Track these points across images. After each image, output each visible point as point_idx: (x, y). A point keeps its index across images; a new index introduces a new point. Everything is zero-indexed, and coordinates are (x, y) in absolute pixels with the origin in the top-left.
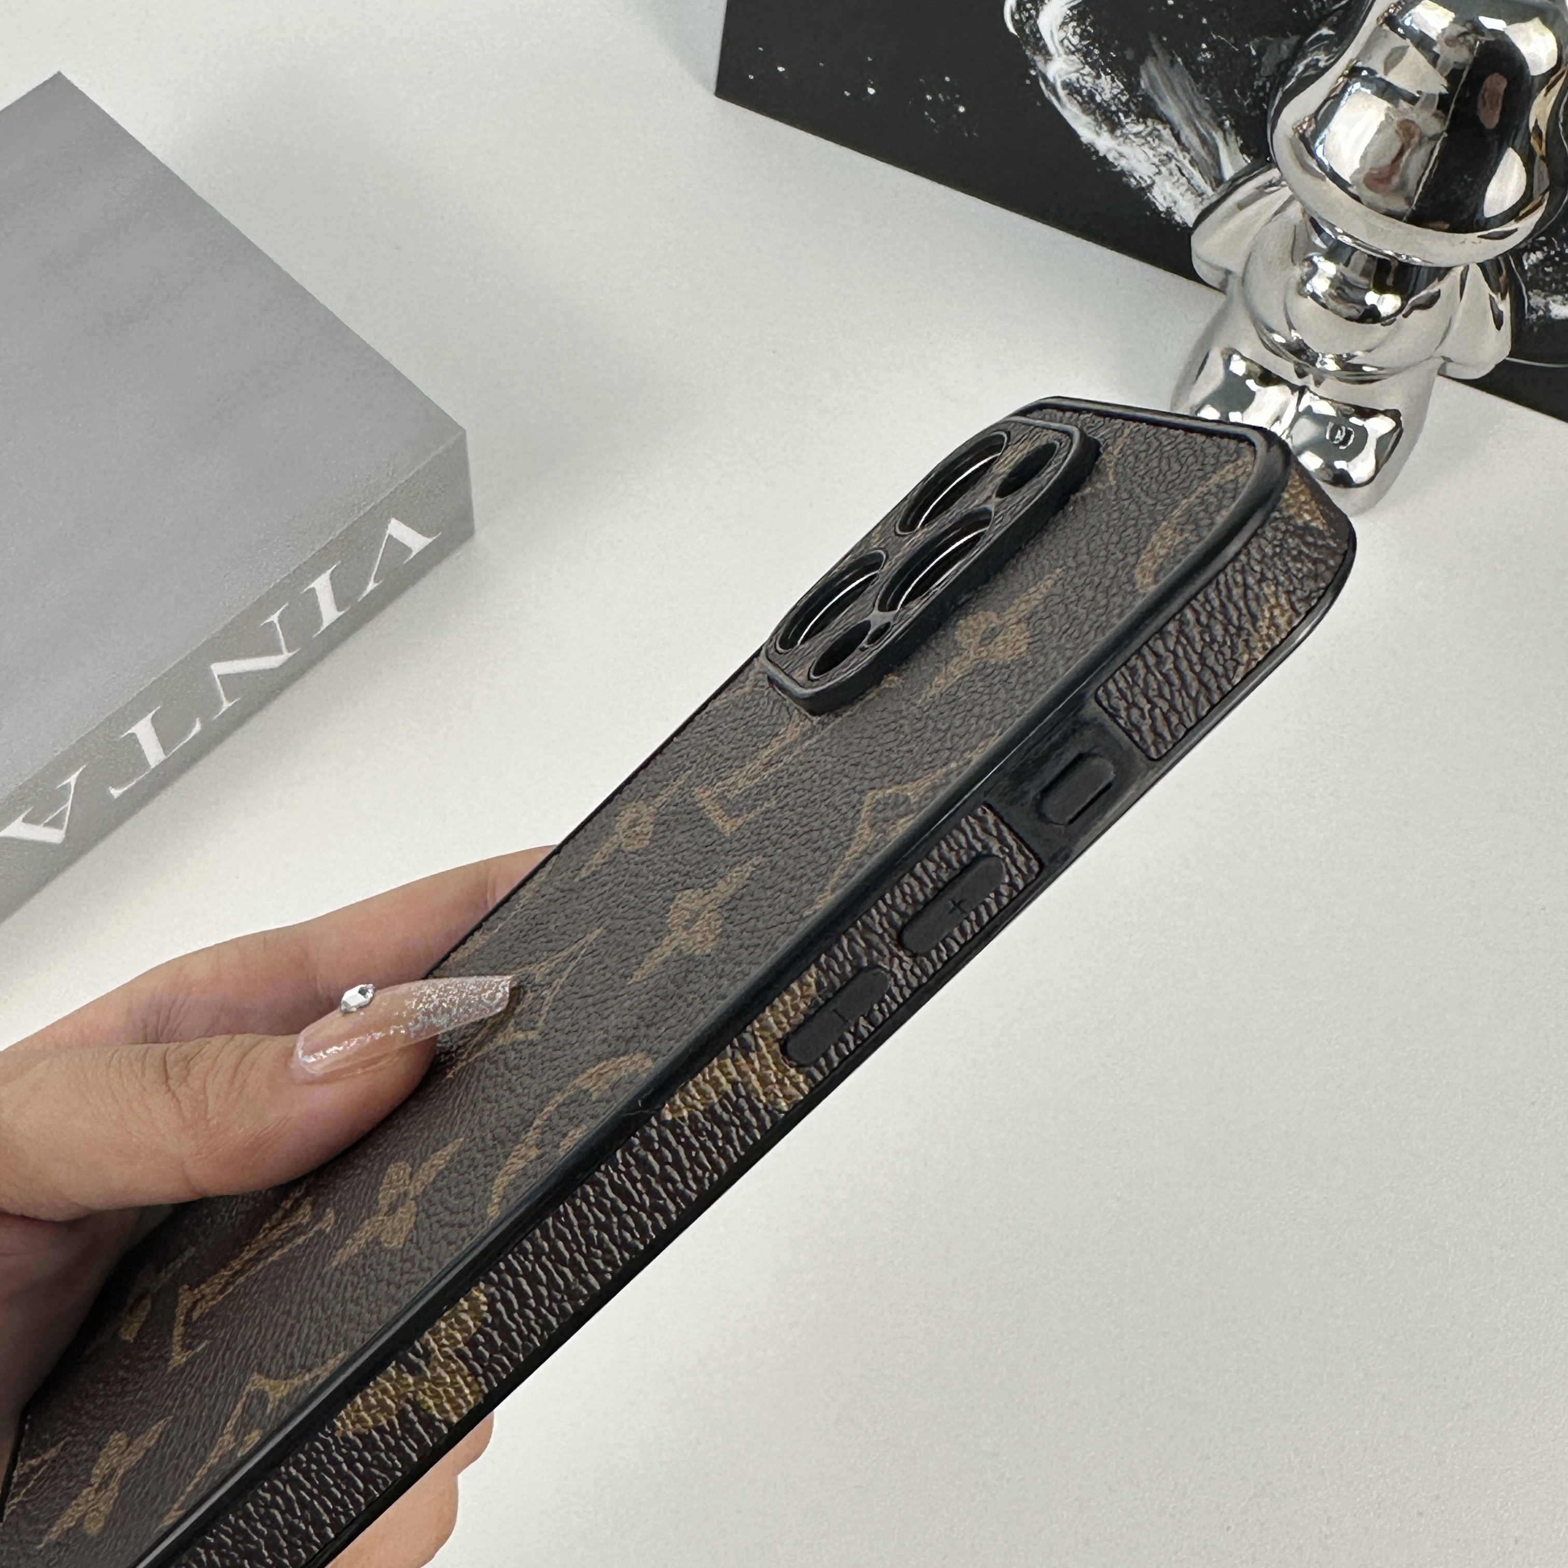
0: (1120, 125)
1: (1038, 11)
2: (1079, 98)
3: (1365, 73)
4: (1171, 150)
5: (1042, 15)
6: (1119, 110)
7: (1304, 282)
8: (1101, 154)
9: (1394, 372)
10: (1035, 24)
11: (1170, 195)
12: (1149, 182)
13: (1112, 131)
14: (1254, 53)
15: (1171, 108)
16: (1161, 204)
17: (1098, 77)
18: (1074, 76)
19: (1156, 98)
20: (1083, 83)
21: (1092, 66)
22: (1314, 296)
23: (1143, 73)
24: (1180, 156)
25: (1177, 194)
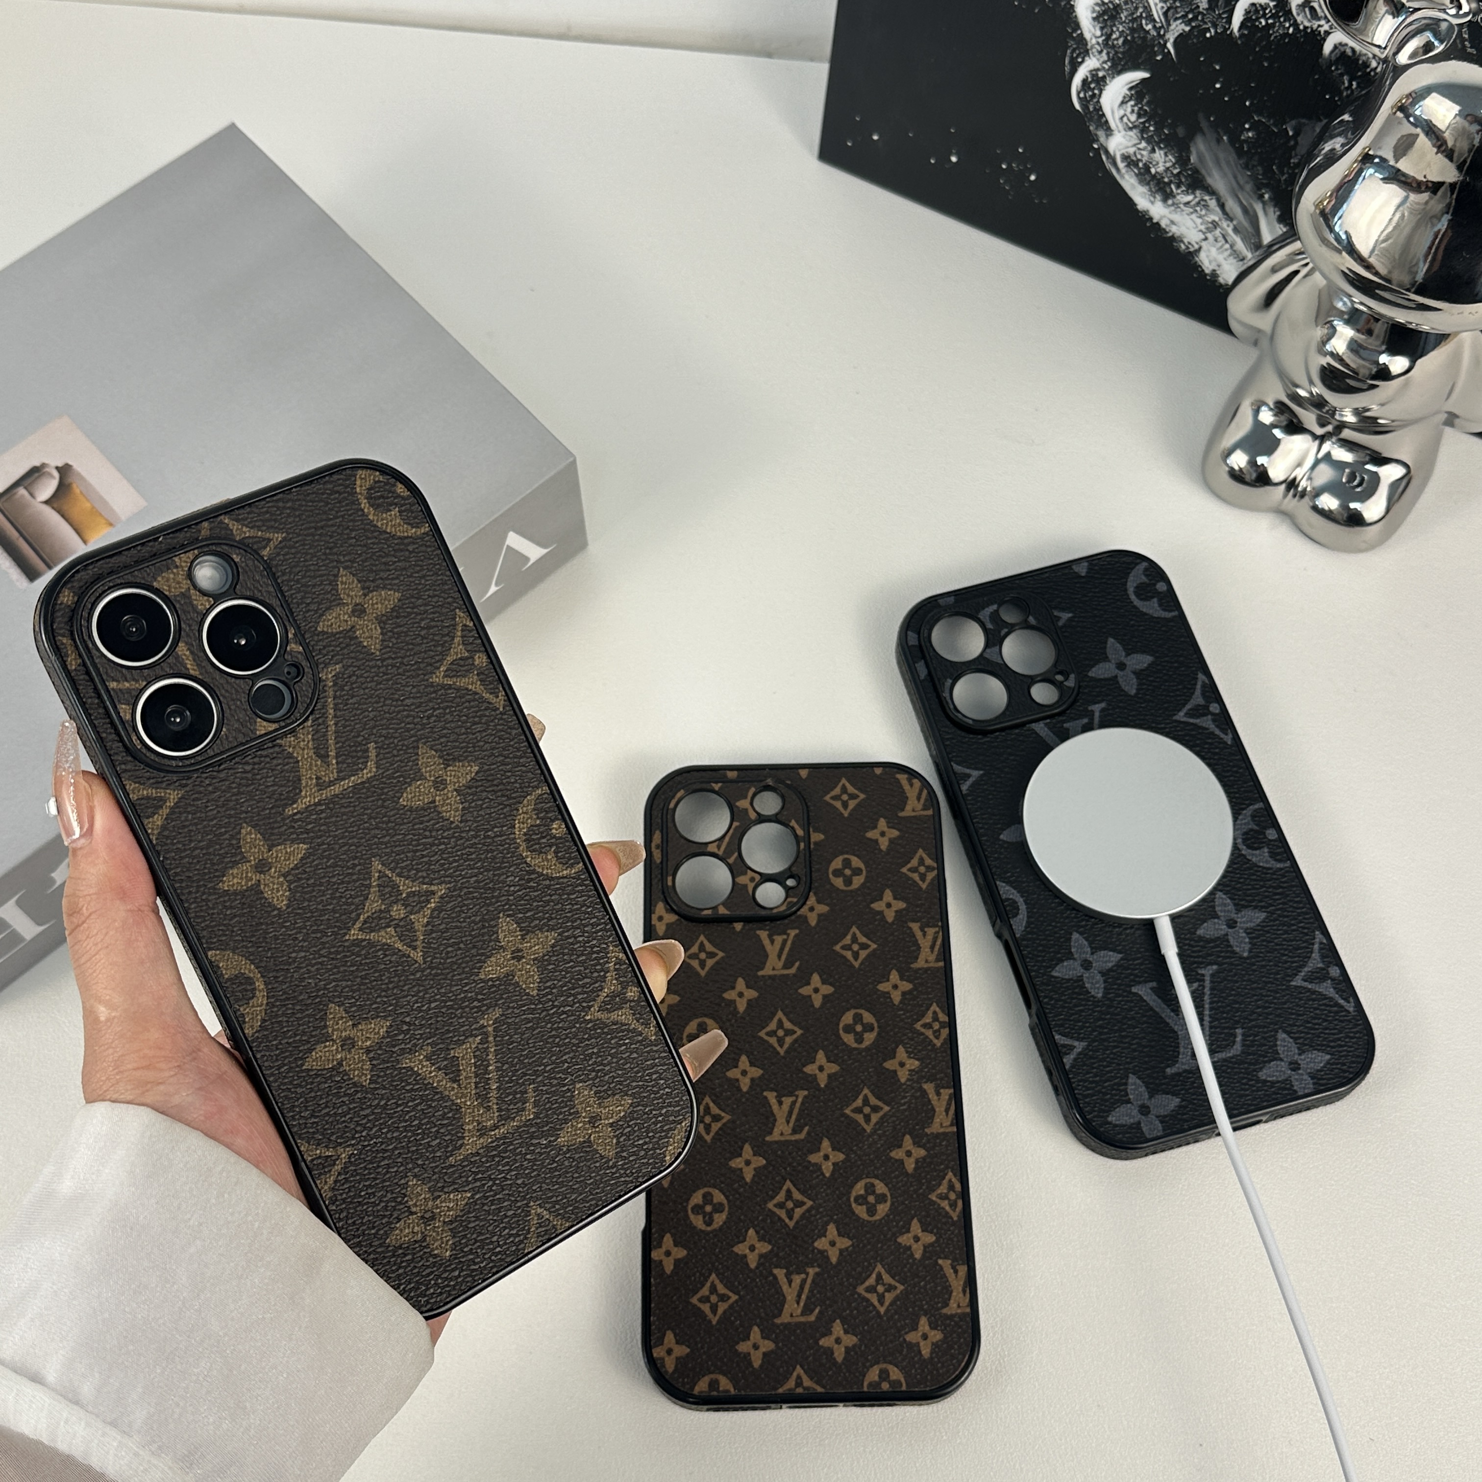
0: (1172, 195)
1: (1101, 91)
2: (1136, 171)
3: (1377, 160)
4: (1217, 219)
5: (1104, 93)
6: (1171, 182)
7: (1324, 342)
8: (1155, 221)
9: (1405, 424)
10: (1098, 102)
11: (1215, 260)
12: (1196, 247)
13: (1165, 200)
14: (1291, 133)
15: (1217, 180)
16: (1208, 266)
17: (1153, 151)
18: (1131, 150)
19: (1203, 172)
20: (1139, 157)
21: (1149, 141)
22: (1333, 355)
23: (1193, 149)
24: (1224, 224)
25: (1221, 258)
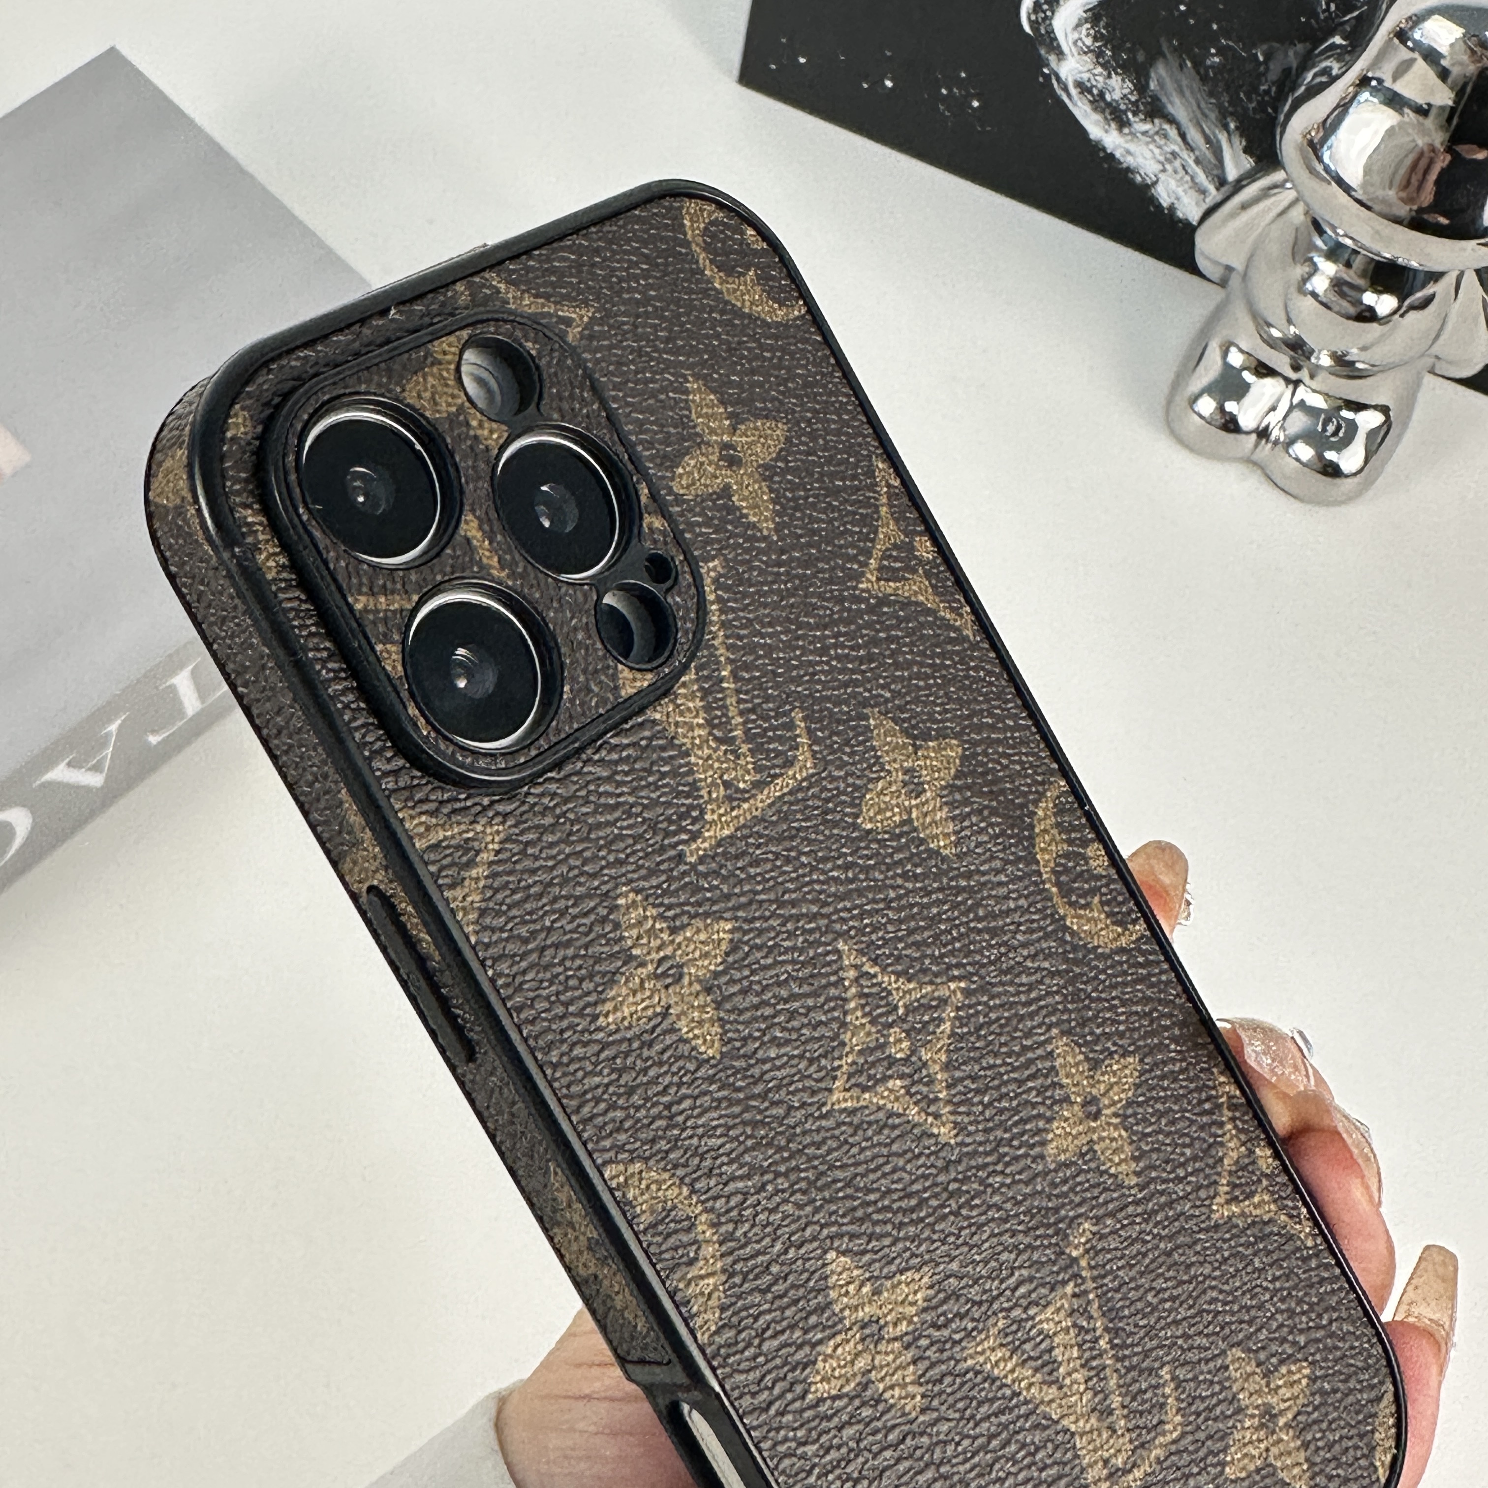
0: (1128, 124)
1: (1053, 13)
2: (1090, 97)
3: (1374, 83)
4: (1177, 149)
5: (1057, 15)
6: (1127, 110)
7: (1305, 280)
8: (1109, 151)
9: (1386, 369)
10: (1050, 25)
11: (1174, 192)
12: (1154, 178)
13: (1120, 128)
14: (1261, 58)
15: (1178, 108)
16: (1165, 201)
17: (1109, 76)
18: (1086, 76)
19: (1164, 99)
20: (1094, 83)
21: (1104, 66)
22: (1314, 295)
23: (1153, 75)
24: (1185, 154)
25: (1180, 191)
